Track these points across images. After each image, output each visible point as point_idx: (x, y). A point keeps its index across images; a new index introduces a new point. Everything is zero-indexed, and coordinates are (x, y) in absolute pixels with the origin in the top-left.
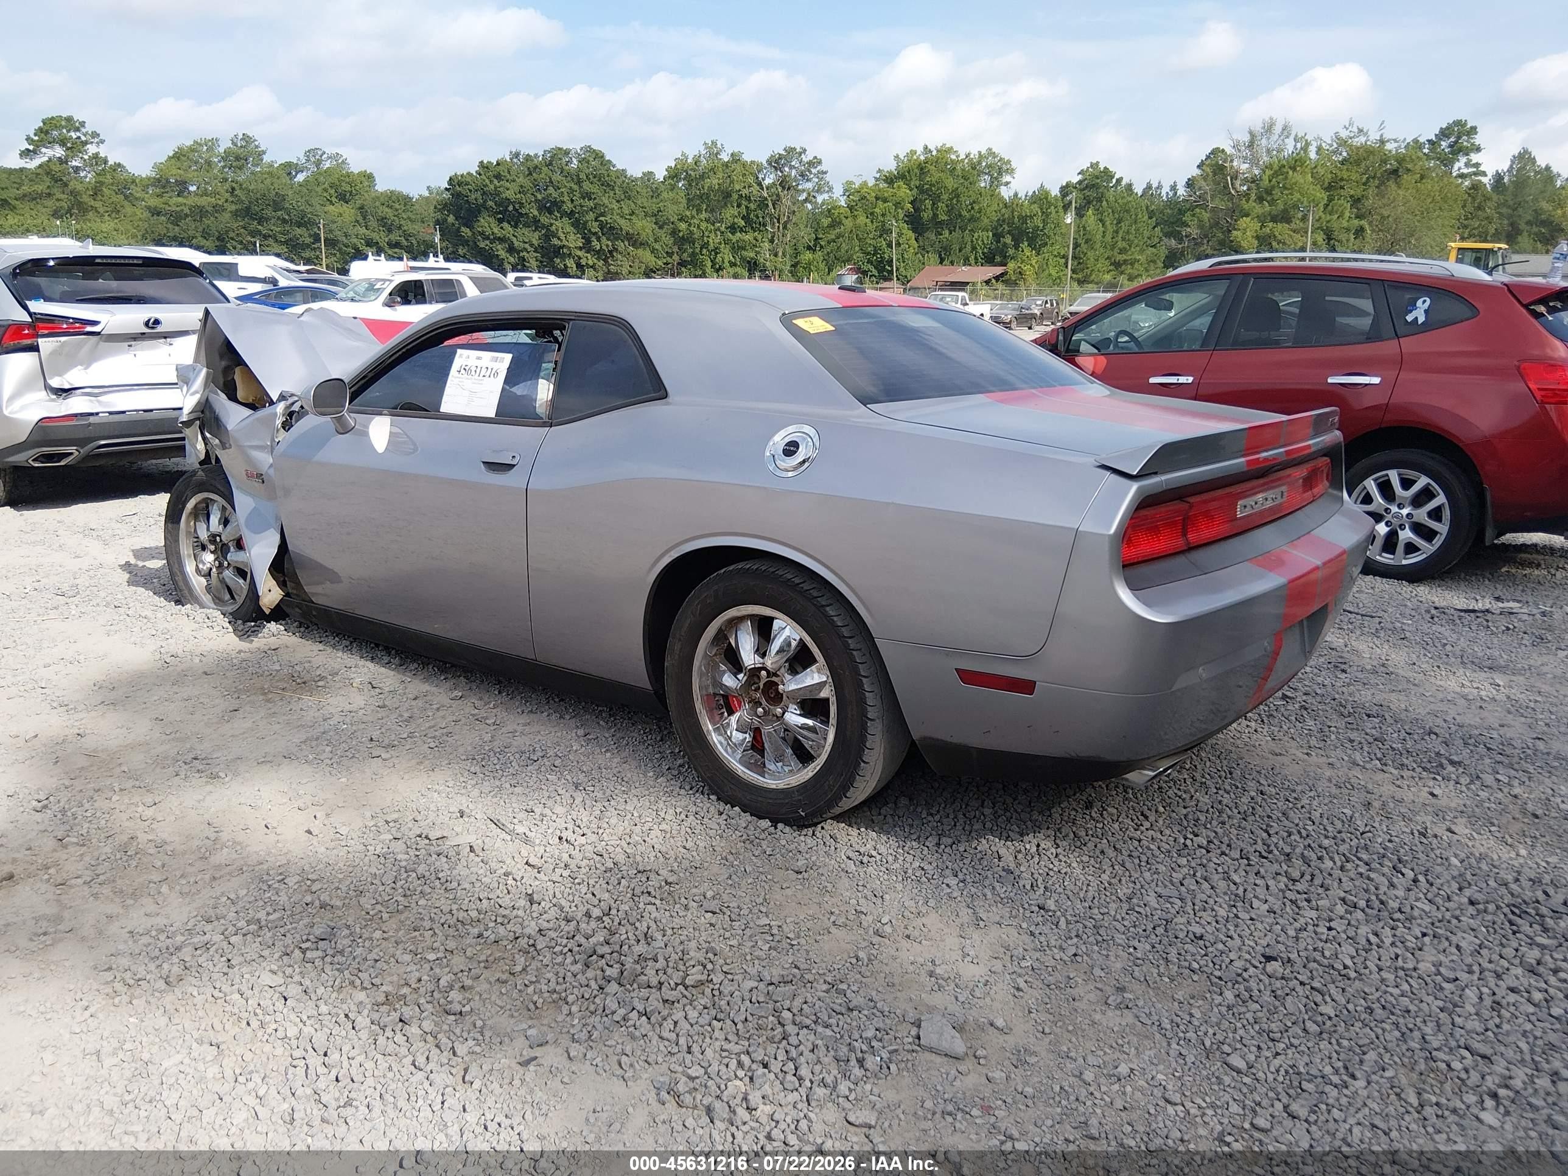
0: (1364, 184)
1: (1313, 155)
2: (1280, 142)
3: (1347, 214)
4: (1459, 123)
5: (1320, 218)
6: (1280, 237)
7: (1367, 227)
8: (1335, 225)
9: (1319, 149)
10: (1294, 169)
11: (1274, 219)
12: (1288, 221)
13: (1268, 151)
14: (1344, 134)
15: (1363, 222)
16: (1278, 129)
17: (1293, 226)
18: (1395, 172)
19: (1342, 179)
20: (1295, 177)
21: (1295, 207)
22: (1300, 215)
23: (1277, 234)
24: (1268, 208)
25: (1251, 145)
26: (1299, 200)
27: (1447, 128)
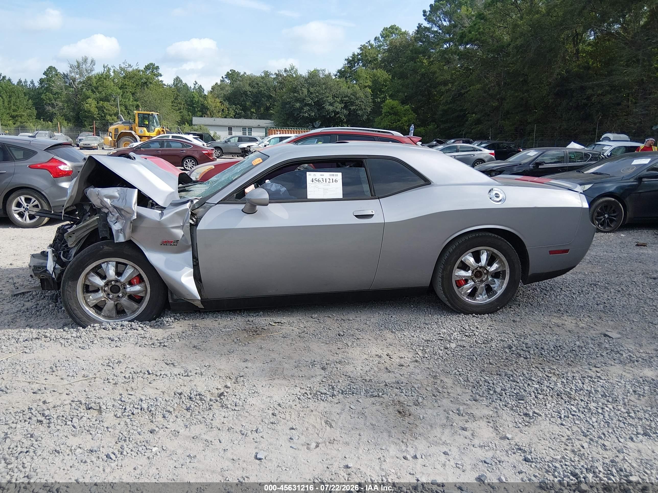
0: (135, 87)
1: (112, 74)
2: (91, 67)
3: (131, 100)
4: (151, 64)
5: (121, 100)
6: (107, 108)
7: (140, 105)
8: (127, 103)
9: (114, 71)
10: (105, 79)
11: (102, 100)
12: (108, 101)
13: (86, 70)
14: (123, 66)
15: (138, 103)
16: (89, 61)
17: (111, 103)
18: (146, 83)
19: (125, 85)
20: (107, 83)
21: (110, 95)
22: (113, 99)
23: (105, 106)
24: (98, 95)
25: (78, 67)
26: (111, 93)
27: (148, 66)
